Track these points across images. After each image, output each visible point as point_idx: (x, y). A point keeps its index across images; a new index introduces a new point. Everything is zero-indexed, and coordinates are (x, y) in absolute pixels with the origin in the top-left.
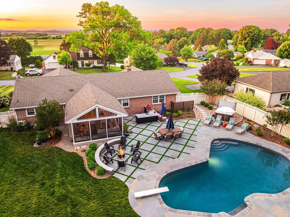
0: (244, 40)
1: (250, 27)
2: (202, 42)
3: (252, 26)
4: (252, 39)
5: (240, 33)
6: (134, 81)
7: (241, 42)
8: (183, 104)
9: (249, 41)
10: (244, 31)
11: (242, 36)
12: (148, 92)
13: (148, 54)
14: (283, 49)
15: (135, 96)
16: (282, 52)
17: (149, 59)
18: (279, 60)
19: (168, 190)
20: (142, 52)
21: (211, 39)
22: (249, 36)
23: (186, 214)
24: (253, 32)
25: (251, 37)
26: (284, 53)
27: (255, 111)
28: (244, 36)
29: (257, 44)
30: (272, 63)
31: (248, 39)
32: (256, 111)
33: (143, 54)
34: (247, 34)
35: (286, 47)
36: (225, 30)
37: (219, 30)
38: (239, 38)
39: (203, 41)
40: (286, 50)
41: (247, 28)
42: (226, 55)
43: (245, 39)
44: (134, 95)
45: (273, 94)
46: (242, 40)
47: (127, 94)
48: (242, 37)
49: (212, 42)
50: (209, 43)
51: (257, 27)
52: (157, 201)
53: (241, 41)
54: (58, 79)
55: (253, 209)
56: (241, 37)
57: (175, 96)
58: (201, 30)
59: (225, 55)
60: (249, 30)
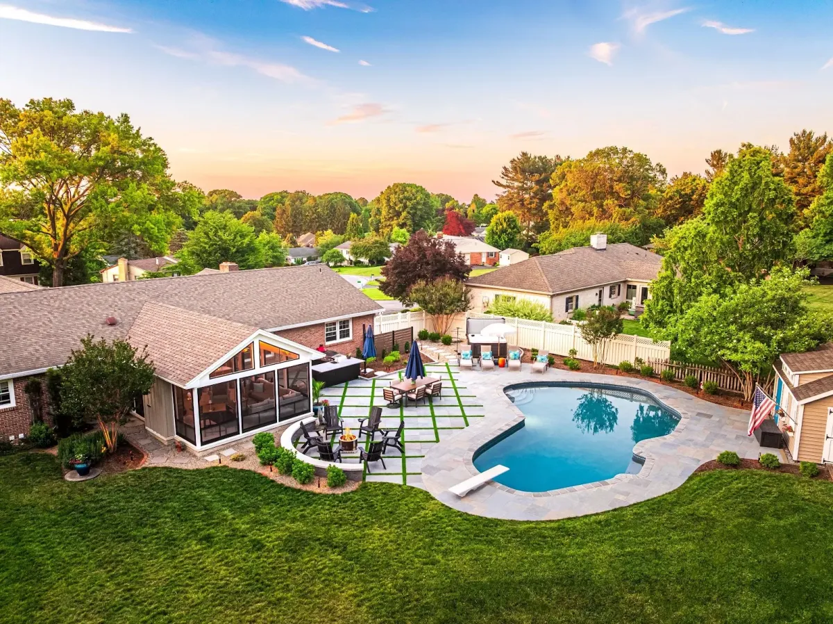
0: (395, 218)
1: (404, 187)
2: (293, 225)
3: (409, 185)
4: (414, 215)
5: (384, 202)
6: (265, 290)
7: (388, 223)
8: (394, 337)
9: (408, 219)
10: (392, 196)
11: (391, 207)
12: (315, 314)
13: (238, 238)
14: (497, 229)
15: (289, 324)
16: (496, 237)
17: (243, 251)
18: (495, 253)
19: (507, 469)
20: (220, 233)
21: (313, 217)
22: (405, 207)
23: (567, 492)
24: (413, 198)
25: (411, 210)
26: (500, 237)
27: (542, 329)
28: (395, 208)
29: (424, 228)
30: (484, 259)
31: (404, 214)
32: (546, 330)
33: (225, 237)
34: (401, 202)
35: (501, 224)
36: (339, 196)
37: (324, 195)
38: (384, 213)
39: (295, 222)
40: (503, 231)
41: (397, 190)
42: (373, 251)
43: (398, 214)
44: (285, 322)
45: (554, 299)
46: (391, 217)
47: (269, 322)
48: (391, 211)
49: (318, 224)
50: (310, 227)
51: (419, 186)
52: (500, 491)
53: (389, 220)
54: (52, 298)
55: (656, 459)
56: (387, 209)
57: (371, 321)
58: (279, 197)
59: (371, 250)
60: (404, 193)
